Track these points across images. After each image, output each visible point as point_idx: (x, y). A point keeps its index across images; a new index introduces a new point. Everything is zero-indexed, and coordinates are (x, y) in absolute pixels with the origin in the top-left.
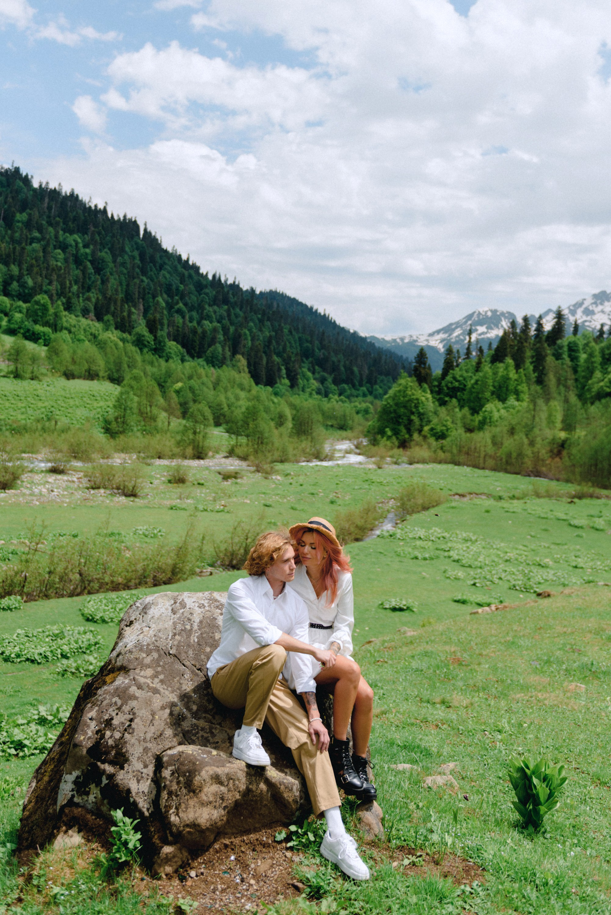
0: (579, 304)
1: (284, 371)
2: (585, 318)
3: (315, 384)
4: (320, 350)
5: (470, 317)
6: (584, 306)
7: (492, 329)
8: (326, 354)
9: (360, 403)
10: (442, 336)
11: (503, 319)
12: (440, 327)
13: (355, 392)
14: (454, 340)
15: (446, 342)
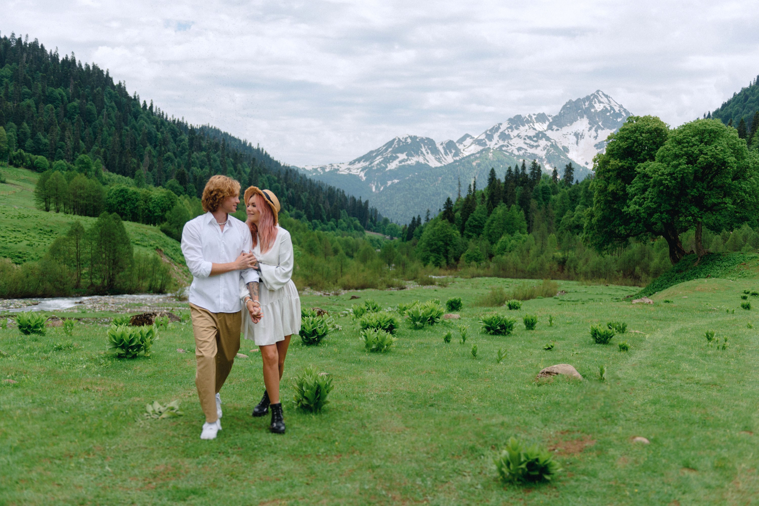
0: (496, 129)
5: (390, 144)
6: (500, 131)
7: (413, 156)
10: (363, 164)
11: (422, 145)
14: (375, 168)
15: (368, 171)
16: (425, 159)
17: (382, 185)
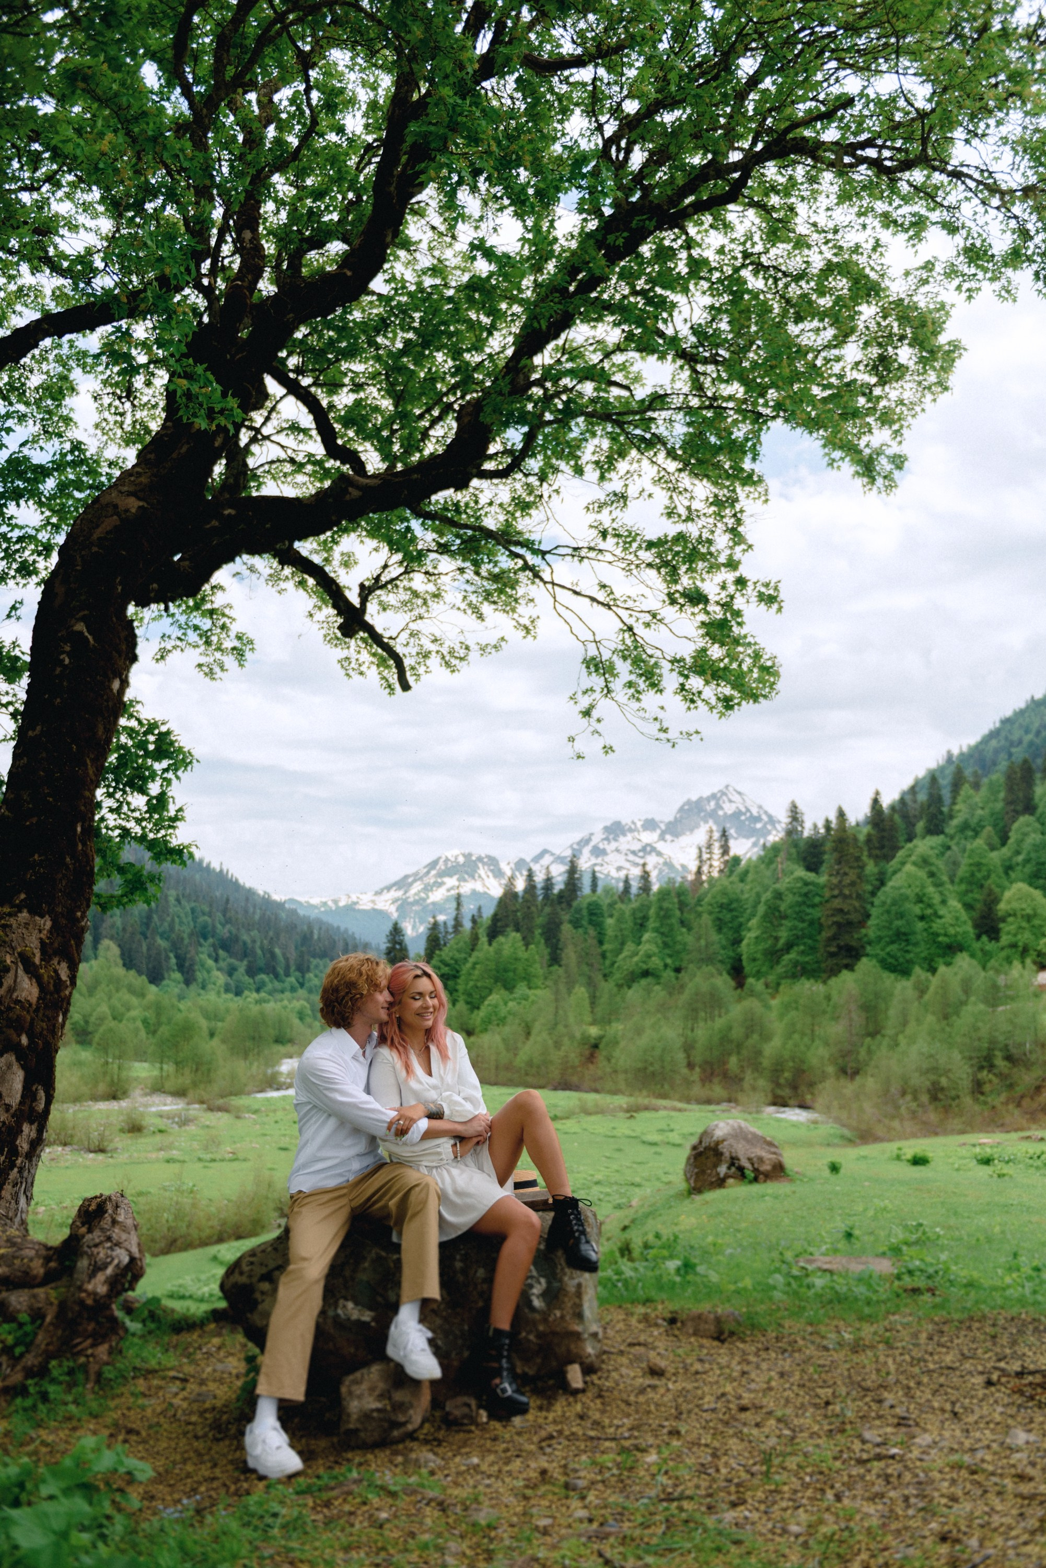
0: (586, 841)
1: (173, 961)
2: (591, 861)
3: (220, 978)
4: (223, 925)
5: (433, 865)
6: (592, 844)
7: (464, 880)
8: (234, 931)
9: (290, 1001)
10: (395, 894)
11: (480, 866)
12: (392, 880)
13: (277, 985)
14: (410, 900)
15: (401, 903)
16: (483, 885)
17: (421, 924)
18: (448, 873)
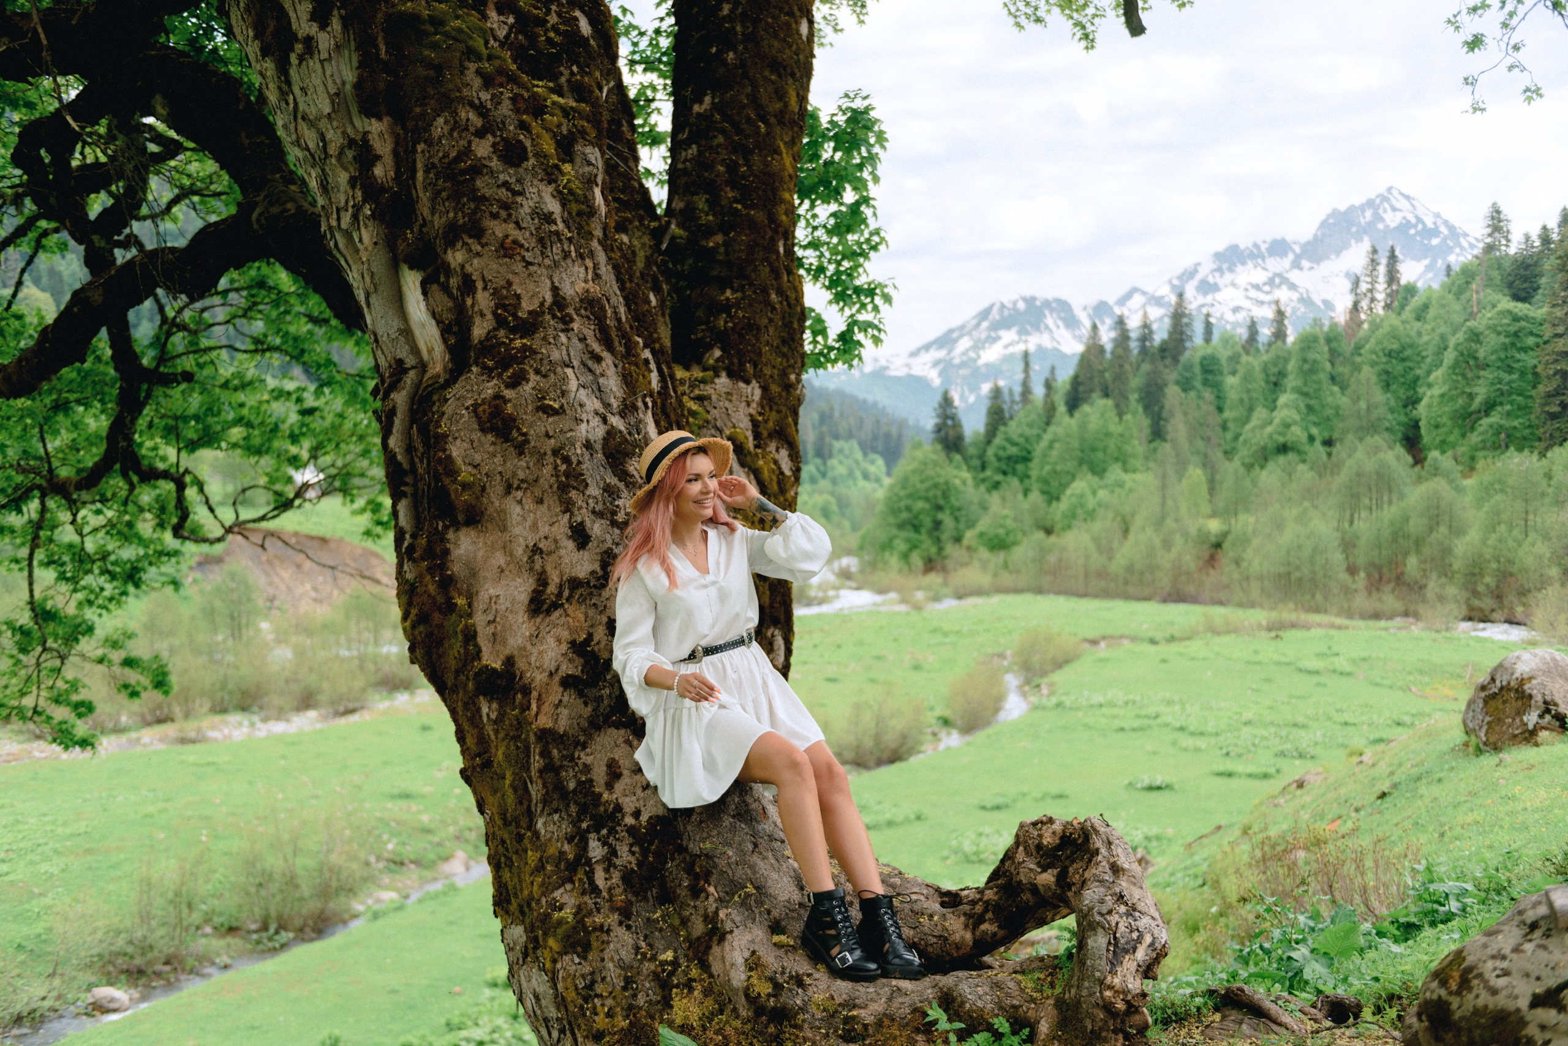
0: (1191, 274)
2: (1201, 300)
5: (985, 314)
6: (1199, 277)
7: (1027, 333)
10: (935, 354)
11: (1047, 312)
12: (931, 337)
14: (957, 361)
15: (946, 367)
16: (1053, 339)
17: (971, 391)
18: (1004, 323)
